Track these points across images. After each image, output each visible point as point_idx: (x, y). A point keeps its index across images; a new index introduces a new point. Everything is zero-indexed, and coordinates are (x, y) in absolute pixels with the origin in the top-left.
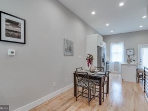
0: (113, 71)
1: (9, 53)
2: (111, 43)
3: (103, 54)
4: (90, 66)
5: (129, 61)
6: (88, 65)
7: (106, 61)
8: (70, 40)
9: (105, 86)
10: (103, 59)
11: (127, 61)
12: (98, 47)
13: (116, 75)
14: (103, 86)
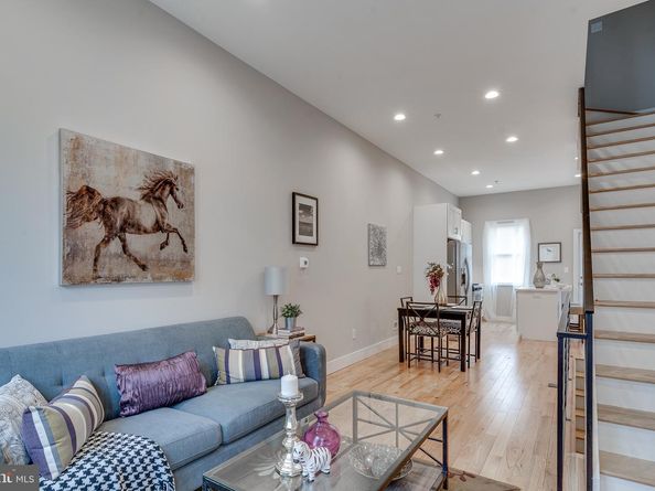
0: (493, 316)
1: (302, 265)
2: (487, 223)
3: (462, 261)
4: (436, 290)
5: (539, 281)
6: (433, 291)
7: (471, 283)
8: (379, 225)
9: (473, 335)
10: (464, 276)
11: (535, 281)
12: (449, 240)
13: (503, 326)
14: (468, 335)
